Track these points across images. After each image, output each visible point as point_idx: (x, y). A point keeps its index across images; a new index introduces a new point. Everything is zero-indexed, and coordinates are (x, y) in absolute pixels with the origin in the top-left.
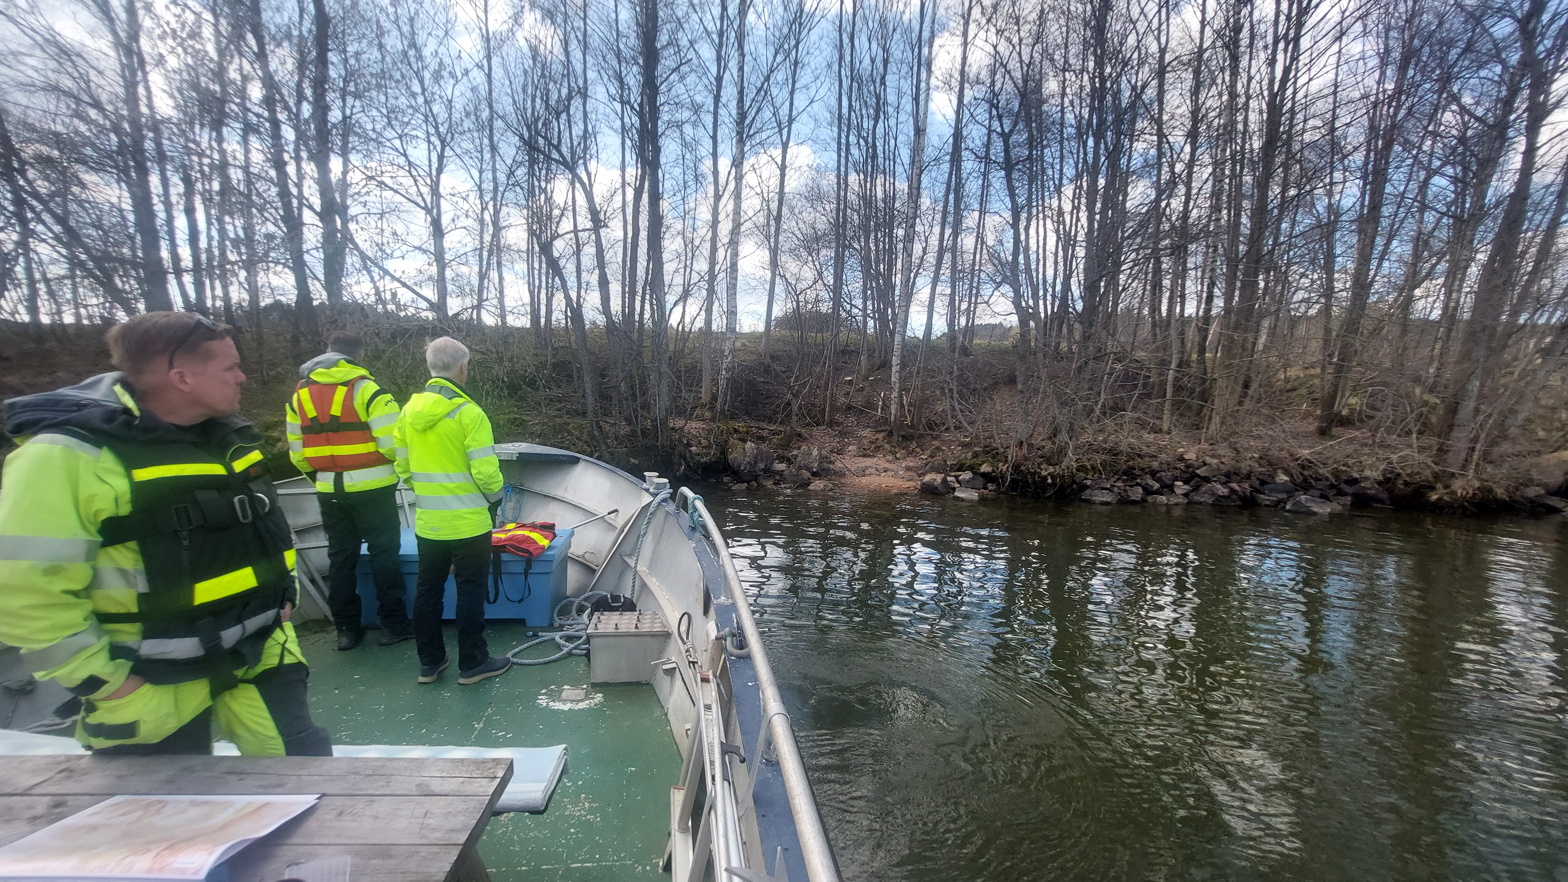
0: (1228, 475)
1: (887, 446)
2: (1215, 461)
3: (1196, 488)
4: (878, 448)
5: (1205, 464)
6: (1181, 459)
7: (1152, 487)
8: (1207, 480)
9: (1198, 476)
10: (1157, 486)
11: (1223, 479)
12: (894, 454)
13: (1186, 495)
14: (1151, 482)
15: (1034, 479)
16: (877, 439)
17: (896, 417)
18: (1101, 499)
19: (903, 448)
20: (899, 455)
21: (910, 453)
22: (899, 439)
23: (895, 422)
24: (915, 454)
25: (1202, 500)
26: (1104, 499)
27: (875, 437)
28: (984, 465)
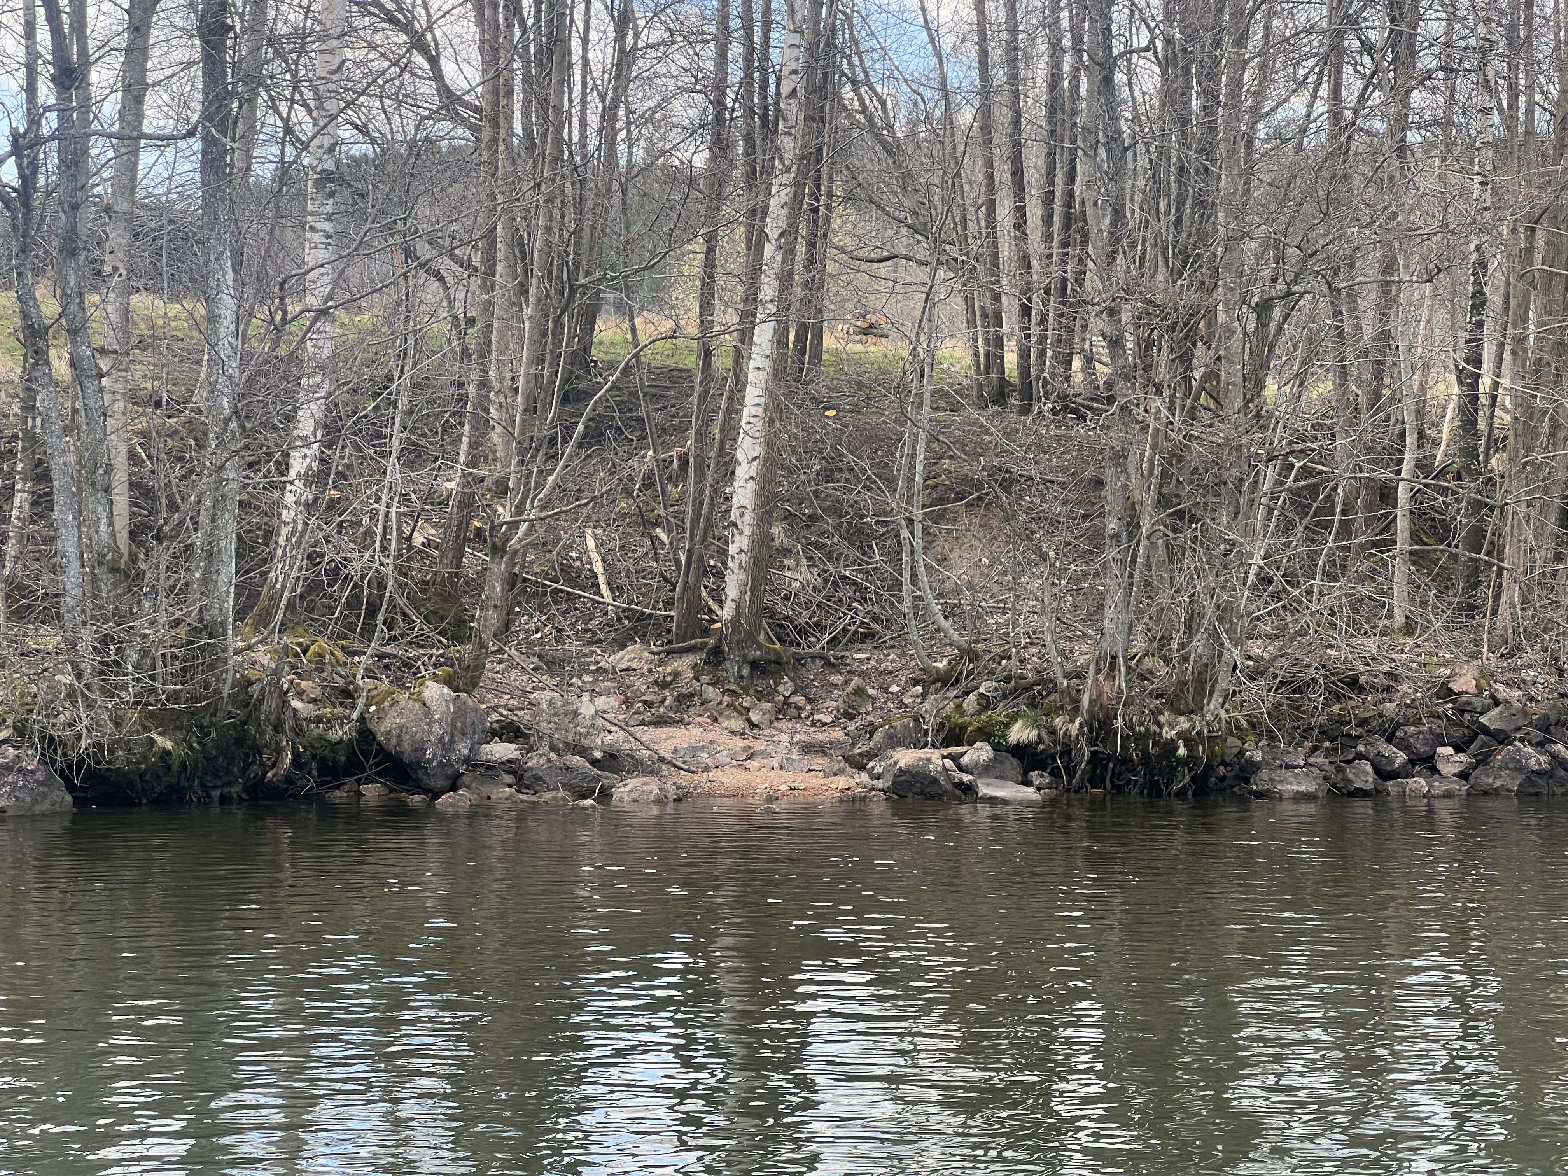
0: (1545, 725)
2: (1517, 693)
3: (1483, 760)
5: (1497, 703)
6: (1446, 692)
7: (1391, 760)
8: (1502, 738)
9: (1485, 730)
10: (1401, 757)
11: (1537, 735)
12: (741, 712)
13: (1463, 776)
14: (1387, 749)
15: (1145, 751)
16: (676, 674)
17: (738, 608)
18: (1296, 788)
19: (761, 696)
20: (755, 717)
21: (783, 709)
22: (745, 672)
23: (734, 623)
24: (793, 711)
25: (1498, 784)
26: (1302, 789)
27: (669, 670)
28: (1017, 727)
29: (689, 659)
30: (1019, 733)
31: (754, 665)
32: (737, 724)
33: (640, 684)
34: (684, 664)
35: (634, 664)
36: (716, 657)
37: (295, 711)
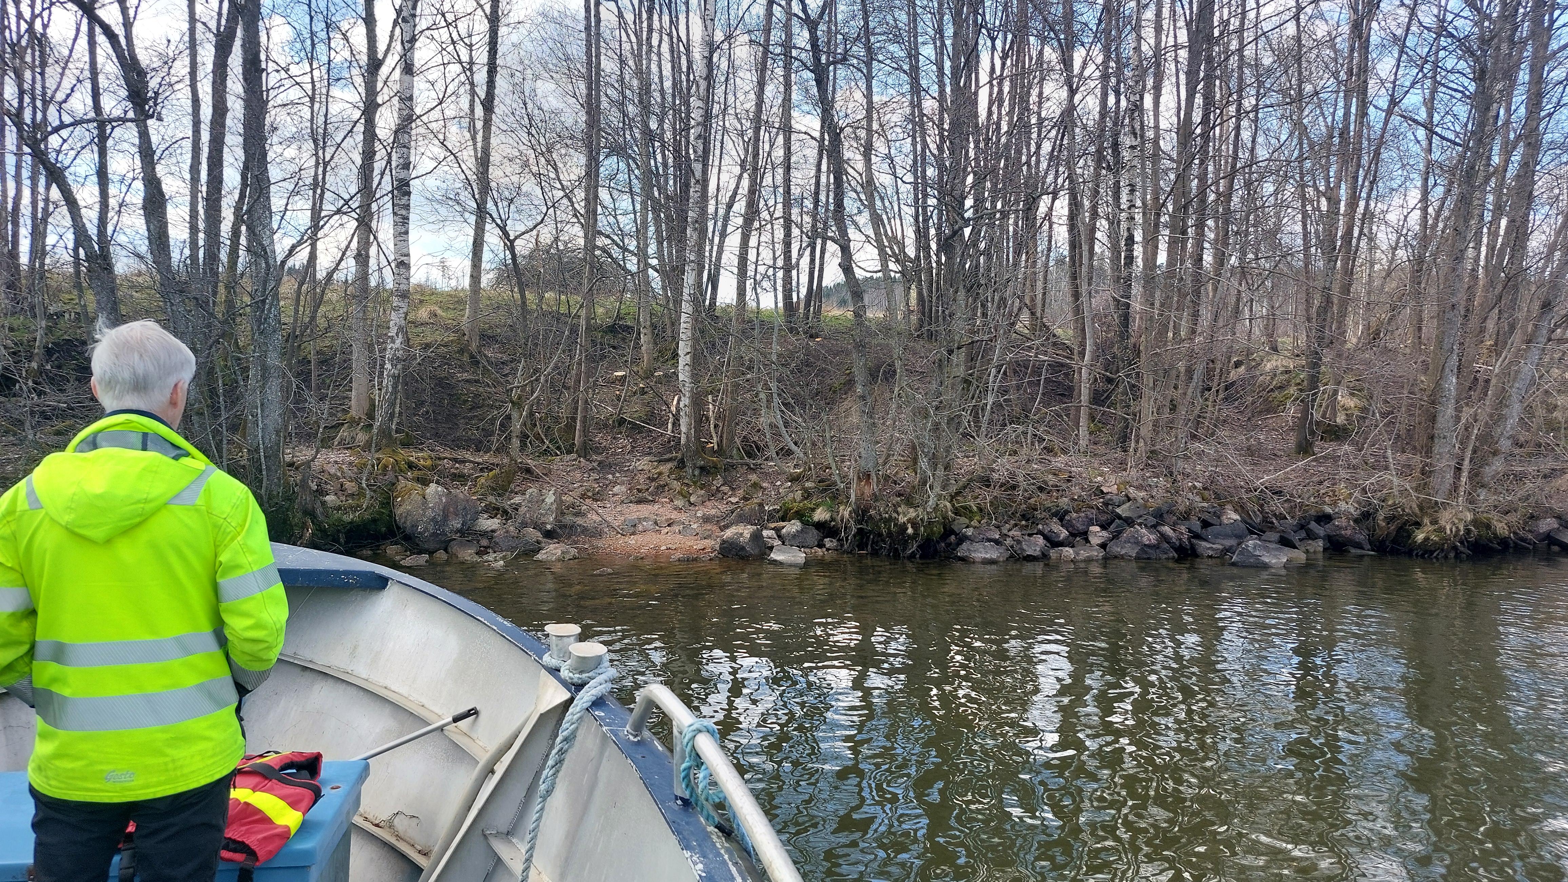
0: (1158, 515)
1: (676, 485)
2: (1143, 494)
3: (1116, 536)
4: (661, 489)
5: (1129, 499)
6: (1098, 492)
7: (1058, 535)
8: (1129, 522)
9: (1119, 517)
10: (1064, 533)
11: (1153, 521)
12: (686, 496)
13: (1103, 546)
14: (1056, 528)
15: (889, 529)
16: (660, 474)
17: (687, 437)
18: (983, 555)
19: (702, 487)
20: (692, 499)
21: (713, 495)
22: (697, 473)
23: (687, 446)
24: (720, 495)
25: (1123, 552)
26: (988, 556)
27: (657, 471)
28: (819, 511)
29: (669, 465)
30: (821, 515)
31: (702, 468)
32: (679, 503)
33: (642, 478)
34: (665, 468)
35: (645, 468)
36: (681, 465)
37: (324, 503)
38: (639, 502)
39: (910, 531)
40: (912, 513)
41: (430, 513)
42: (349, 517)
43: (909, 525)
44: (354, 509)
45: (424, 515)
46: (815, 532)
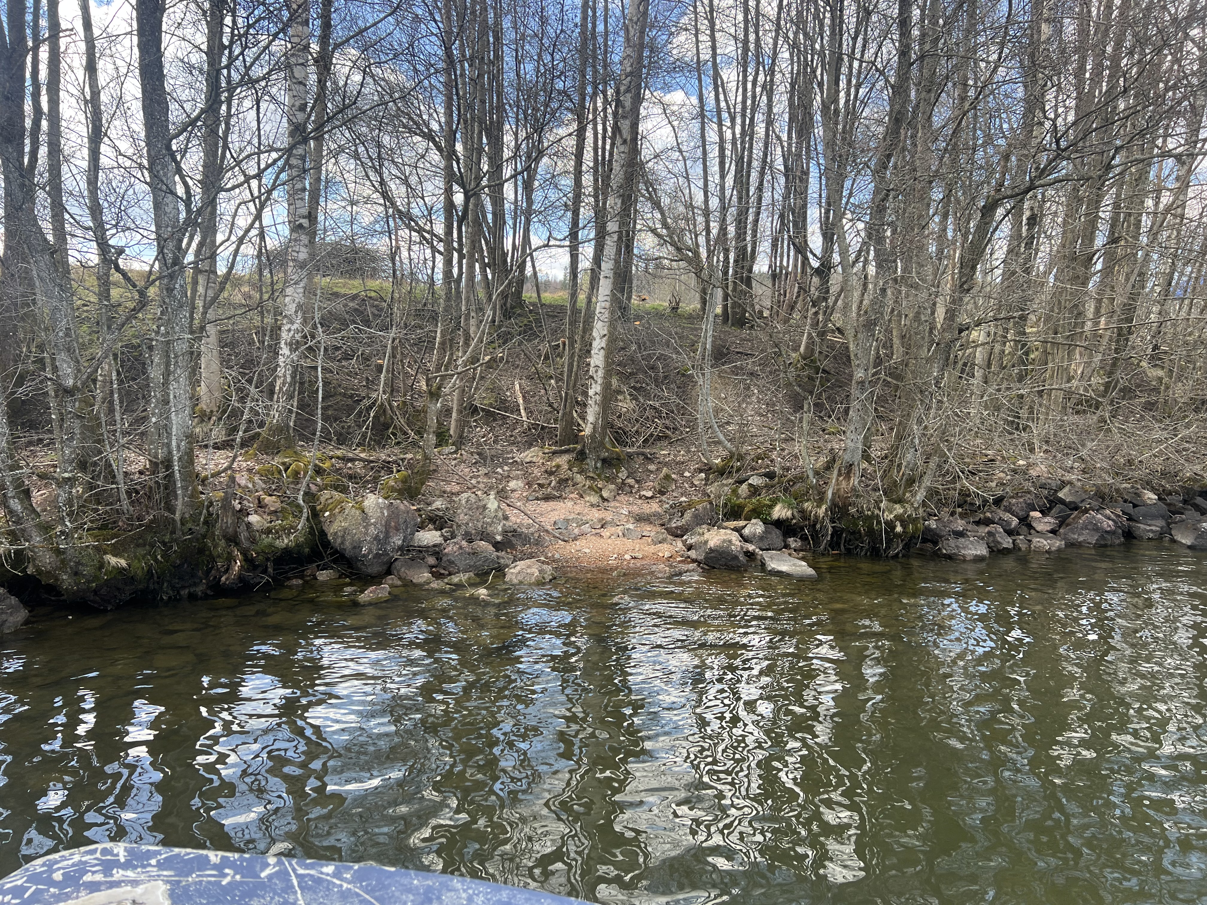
0: (1096, 497)
1: (579, 478)
2: (1073, 477)
3: (1065, 522)
4: (563, 482)
5: (1065, 483)
6: (1026, 476)
7: (1010, 523)
8: (1077, 507)
9: (1062, 502)
10: (1015, 521)
11: (1097, 504)
12: (597, 491)
13: (1056, 533)
14: (1004, 515)
15: (870, 527)
16: (558, 466)
17: (594, 428)
19: (608, 480)
20: (605, 494)
21: (622, 487)
22: (599, 465)
23: (593, 436)
24: (627, 489)
25: (1081, 539)
27: (554, 464)
28: (778, 508)
29: (566, 457)
30: (779, 512)
31: (604, 461)
32: (594, 499)
33: (537, 472)
34: (563, 460)
35: (534, 459)
36: (581, 456)
37: (249, 525)
38: (547, 498)
39: (899, 529)
40: (899, 510)
41: (372, 531)
42: (285, 542)
43: (898, 524)
44: (288, 530)
45: (366, 534)
46: (778, 532)
